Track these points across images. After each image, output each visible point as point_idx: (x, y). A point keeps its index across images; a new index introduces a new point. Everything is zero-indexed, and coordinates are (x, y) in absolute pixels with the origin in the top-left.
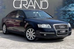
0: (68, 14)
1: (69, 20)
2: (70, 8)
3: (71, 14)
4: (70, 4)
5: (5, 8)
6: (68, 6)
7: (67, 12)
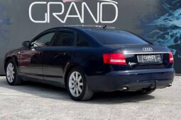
0: (172, 36)
1: (175, 51)
2: (178, 19)
3: (178, 35)
4: (178, 10)
5: (9, 24)
6: (170, 15)
7: (169, 31)
